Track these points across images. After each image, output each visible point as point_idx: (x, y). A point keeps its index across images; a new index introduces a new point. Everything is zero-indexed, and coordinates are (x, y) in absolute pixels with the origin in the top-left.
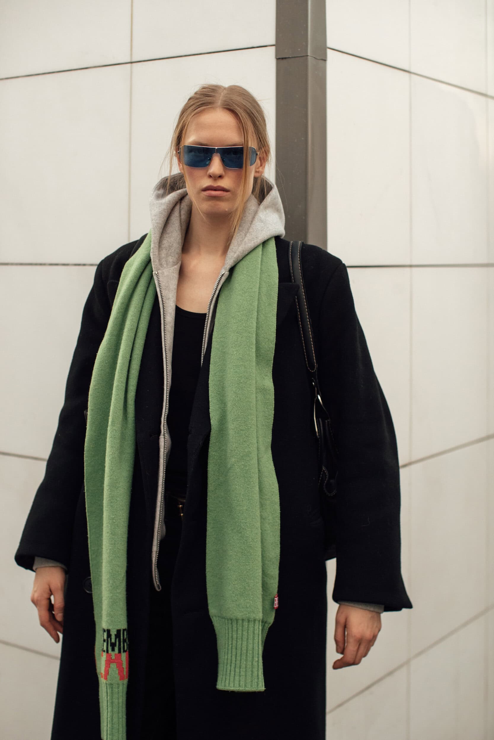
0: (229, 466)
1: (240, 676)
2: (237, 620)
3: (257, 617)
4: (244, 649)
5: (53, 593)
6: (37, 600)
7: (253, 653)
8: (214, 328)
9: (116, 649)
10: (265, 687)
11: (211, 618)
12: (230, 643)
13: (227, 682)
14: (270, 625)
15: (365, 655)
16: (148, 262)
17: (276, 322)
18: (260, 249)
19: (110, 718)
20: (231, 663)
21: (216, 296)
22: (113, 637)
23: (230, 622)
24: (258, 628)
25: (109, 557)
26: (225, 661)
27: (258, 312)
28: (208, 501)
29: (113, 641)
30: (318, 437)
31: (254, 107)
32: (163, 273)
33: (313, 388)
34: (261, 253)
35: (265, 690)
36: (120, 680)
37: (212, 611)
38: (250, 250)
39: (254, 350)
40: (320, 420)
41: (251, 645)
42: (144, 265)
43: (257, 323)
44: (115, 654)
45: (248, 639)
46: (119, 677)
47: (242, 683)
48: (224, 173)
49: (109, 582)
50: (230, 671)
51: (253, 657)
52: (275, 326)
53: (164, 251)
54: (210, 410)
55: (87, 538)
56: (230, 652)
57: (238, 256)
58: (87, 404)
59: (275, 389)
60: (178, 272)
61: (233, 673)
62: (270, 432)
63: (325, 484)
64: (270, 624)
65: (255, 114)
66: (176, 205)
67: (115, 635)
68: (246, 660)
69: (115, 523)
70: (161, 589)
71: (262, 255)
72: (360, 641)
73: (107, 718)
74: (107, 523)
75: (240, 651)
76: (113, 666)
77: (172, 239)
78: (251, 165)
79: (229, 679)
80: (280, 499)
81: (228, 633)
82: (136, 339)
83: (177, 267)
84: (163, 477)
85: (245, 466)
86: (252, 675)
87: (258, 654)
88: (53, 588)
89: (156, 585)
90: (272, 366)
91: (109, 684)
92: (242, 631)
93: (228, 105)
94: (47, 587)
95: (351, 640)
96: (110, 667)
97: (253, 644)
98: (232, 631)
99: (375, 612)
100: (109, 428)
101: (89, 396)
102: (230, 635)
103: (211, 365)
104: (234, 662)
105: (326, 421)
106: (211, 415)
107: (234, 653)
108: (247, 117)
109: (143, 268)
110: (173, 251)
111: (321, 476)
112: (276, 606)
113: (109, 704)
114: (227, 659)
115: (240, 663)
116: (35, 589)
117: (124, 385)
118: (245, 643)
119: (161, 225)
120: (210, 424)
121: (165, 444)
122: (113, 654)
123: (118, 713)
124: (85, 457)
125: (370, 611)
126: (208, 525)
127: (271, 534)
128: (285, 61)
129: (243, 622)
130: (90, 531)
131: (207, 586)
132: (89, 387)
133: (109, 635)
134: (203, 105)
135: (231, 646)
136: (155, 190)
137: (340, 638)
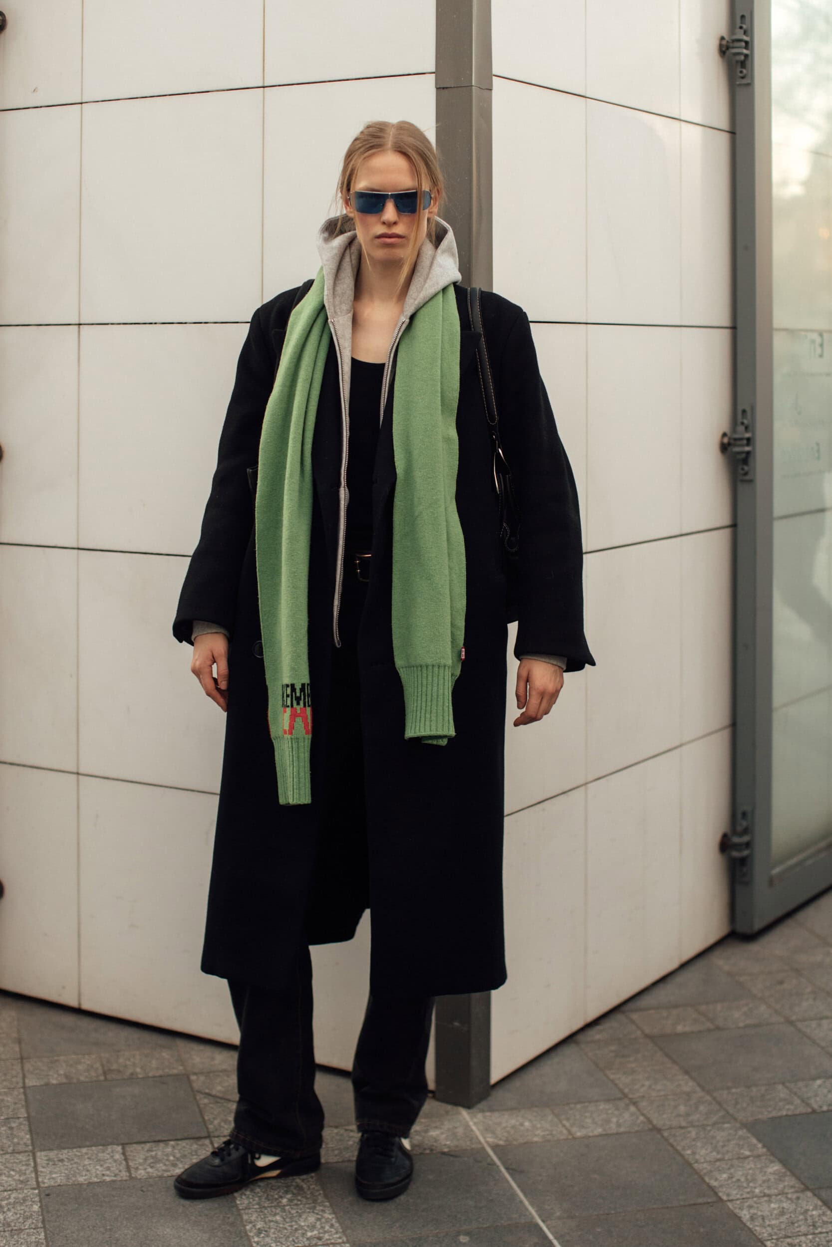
0: (416, 514)
1: (431, 721)
2: (427, 666)
3: (447, 663)
4: (435, 695)
5: (216, 661)
6: (200, 669)
7: (444, 698)
8: (396, 377)
9: (302, 703)
10: (456, 732)
11: (398, 669)
12: (420, 690)
13: (418, 728)
14: (457, 678)
15: (547, 712)
16: (322, 308)
17: (459, 371)
18: (441, 295)
19: (296, 772)
20: (421, 709)
21: (396, 344)
22: (298, 691)
23: (419, 668)
24: (448, 673)
25: (291, 611)
26: (415, 709)
27: (442, 360)
28: (394, 552)
29: (298, 694)
30: (498, 492)
31: (426, 147)
32: (338, 321)
33: (493, 441)
34: (441, 299)
35: (456, 735)
36: (306, 734)
37: (399, 662)
38: (431, 297)
39: (439, 398)
40: (500, 474)
41: (442, 690)
42: (316, 313)
43: (442, 372)
44: (301, 708)
45: (438, 685)
46: (304, 732)
47: (433, 728)
48: (398, 220)
49: (292, 637)
50: (420, 718)
51: (443, 703)
52: (459, 375)
53: (337, 297)
54: (395, 459)
55: (257, 599)
56: (419, 699)
57: (419, 303)
58: (258, 458)
59: (459, 439)
60: (351, 320)
61: (423, 719)
62: (455, 482)
63: (506, 541)
64: (456, 676)
65: (427, 154)
66: (345, 250)
67: (300, 689)
68: (437, 705)
69: (298, 577)
70: (340, 645)
71: (443, 301)
72: (542, 694)
73: (293, 773)
74: (288, 577)
75: (430, 697)
76: (299, 720)
77: (345, 286)
78: (424, 209)
79: (420, 726)
80: (466, 550)
81: (418, 681)
82: (312, 390)
83: (350, 315)
84: (344, 530)
85: (433, 513)
86: (443, 720)
87: (448, 700)
88: (216, 655)
89: (336, 641)
90: (456, 415)
91: (294, 739)
92: (433, 677)
93: (400, 147)
94: (210, 653)
95: (534, 693)
96: (295, 721)
97: (444, 689)
98: (422, 678)
99: (557, 666)
100: (286, 481)
101: (260, 450)
102: (420, 682)
103: (394, 415)
104: (424, 708)
105: (507, 476)
106: (396, 464)
107: (424, 699)
108: (420, 158)
109: (315, 316)
110: (346, 298)
111: (502, 533)
112: (463, 657)
113: (294, 758)
114: (417, 706)
115: (431, 708)
116: (197, 657)
117: (301, 436)
118: (435, 689)
119: (334, 271)
120: (396, 474)
121: (345, 496)
122: (298, 708)
123: (305, 767)
124: (256, 514)
125: (553, 664)
126: (394, 576)
127: (458, 584)
128: (446, 91)
129: (433, 668)
130: (261, 591)
131: (393, 638)
132: (259, 441)
133: (293, 689)
134: (372, 147)
135: (420, 693)
136: (321, 233)
137: (521, 692)
